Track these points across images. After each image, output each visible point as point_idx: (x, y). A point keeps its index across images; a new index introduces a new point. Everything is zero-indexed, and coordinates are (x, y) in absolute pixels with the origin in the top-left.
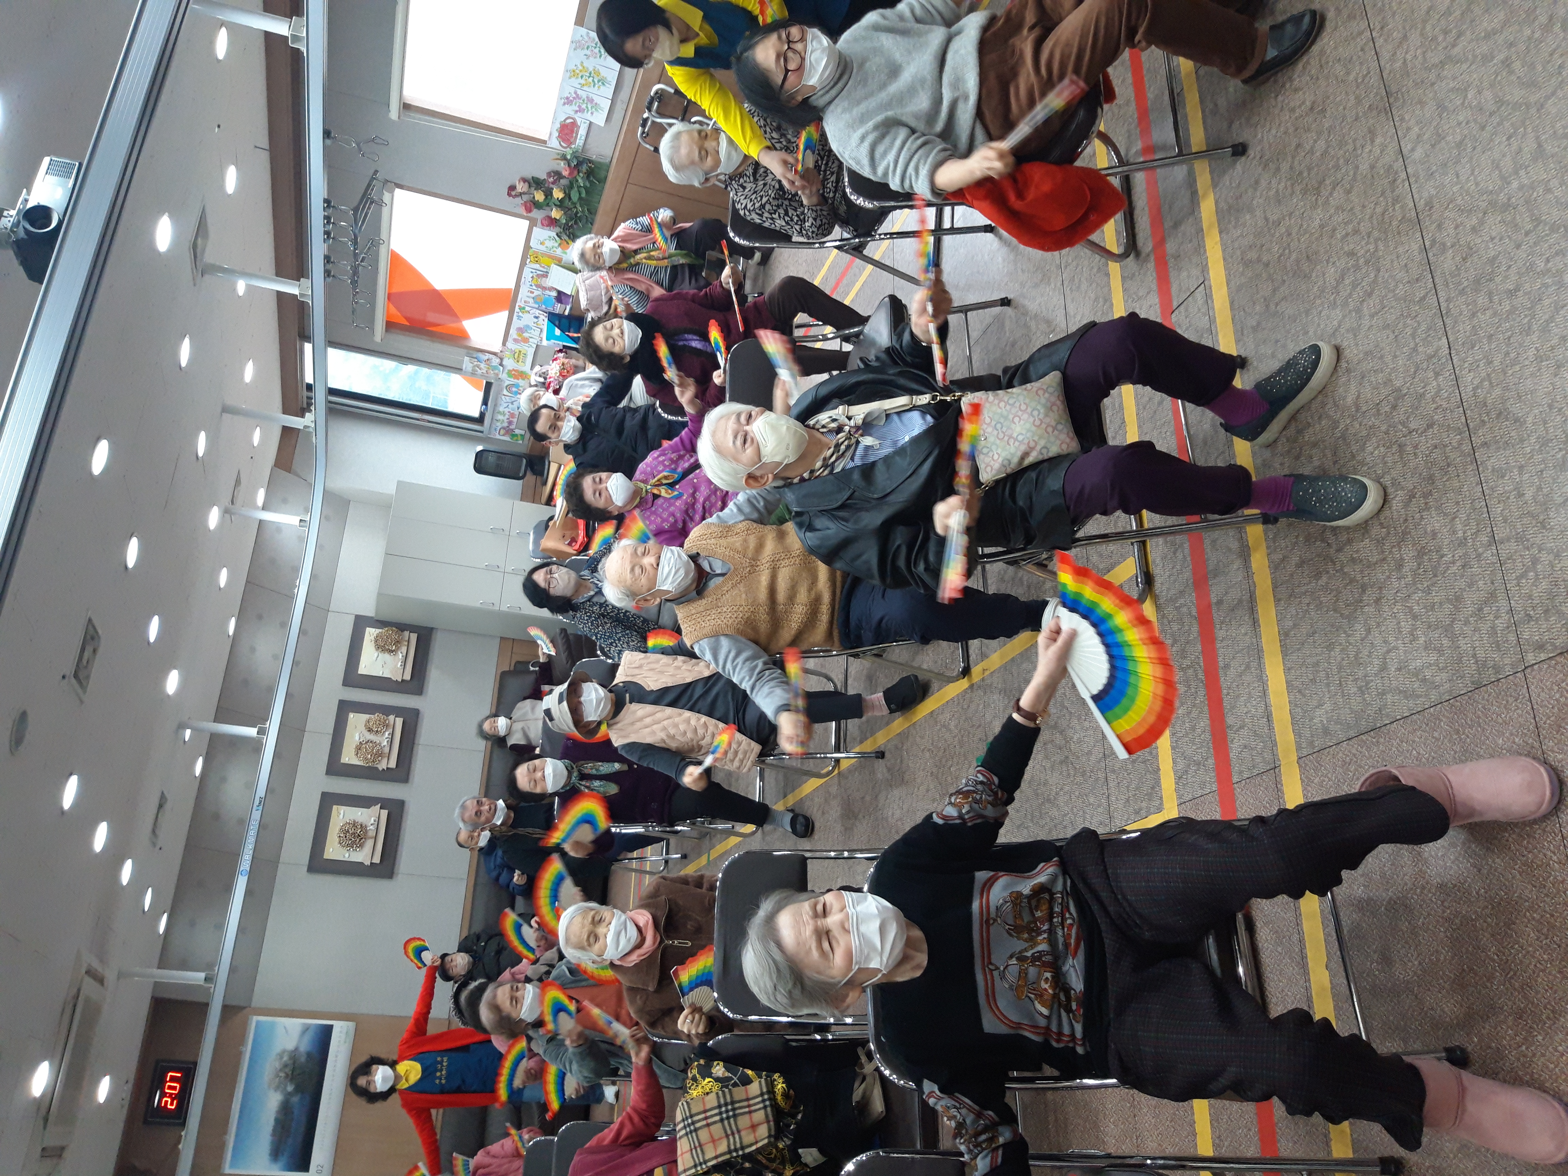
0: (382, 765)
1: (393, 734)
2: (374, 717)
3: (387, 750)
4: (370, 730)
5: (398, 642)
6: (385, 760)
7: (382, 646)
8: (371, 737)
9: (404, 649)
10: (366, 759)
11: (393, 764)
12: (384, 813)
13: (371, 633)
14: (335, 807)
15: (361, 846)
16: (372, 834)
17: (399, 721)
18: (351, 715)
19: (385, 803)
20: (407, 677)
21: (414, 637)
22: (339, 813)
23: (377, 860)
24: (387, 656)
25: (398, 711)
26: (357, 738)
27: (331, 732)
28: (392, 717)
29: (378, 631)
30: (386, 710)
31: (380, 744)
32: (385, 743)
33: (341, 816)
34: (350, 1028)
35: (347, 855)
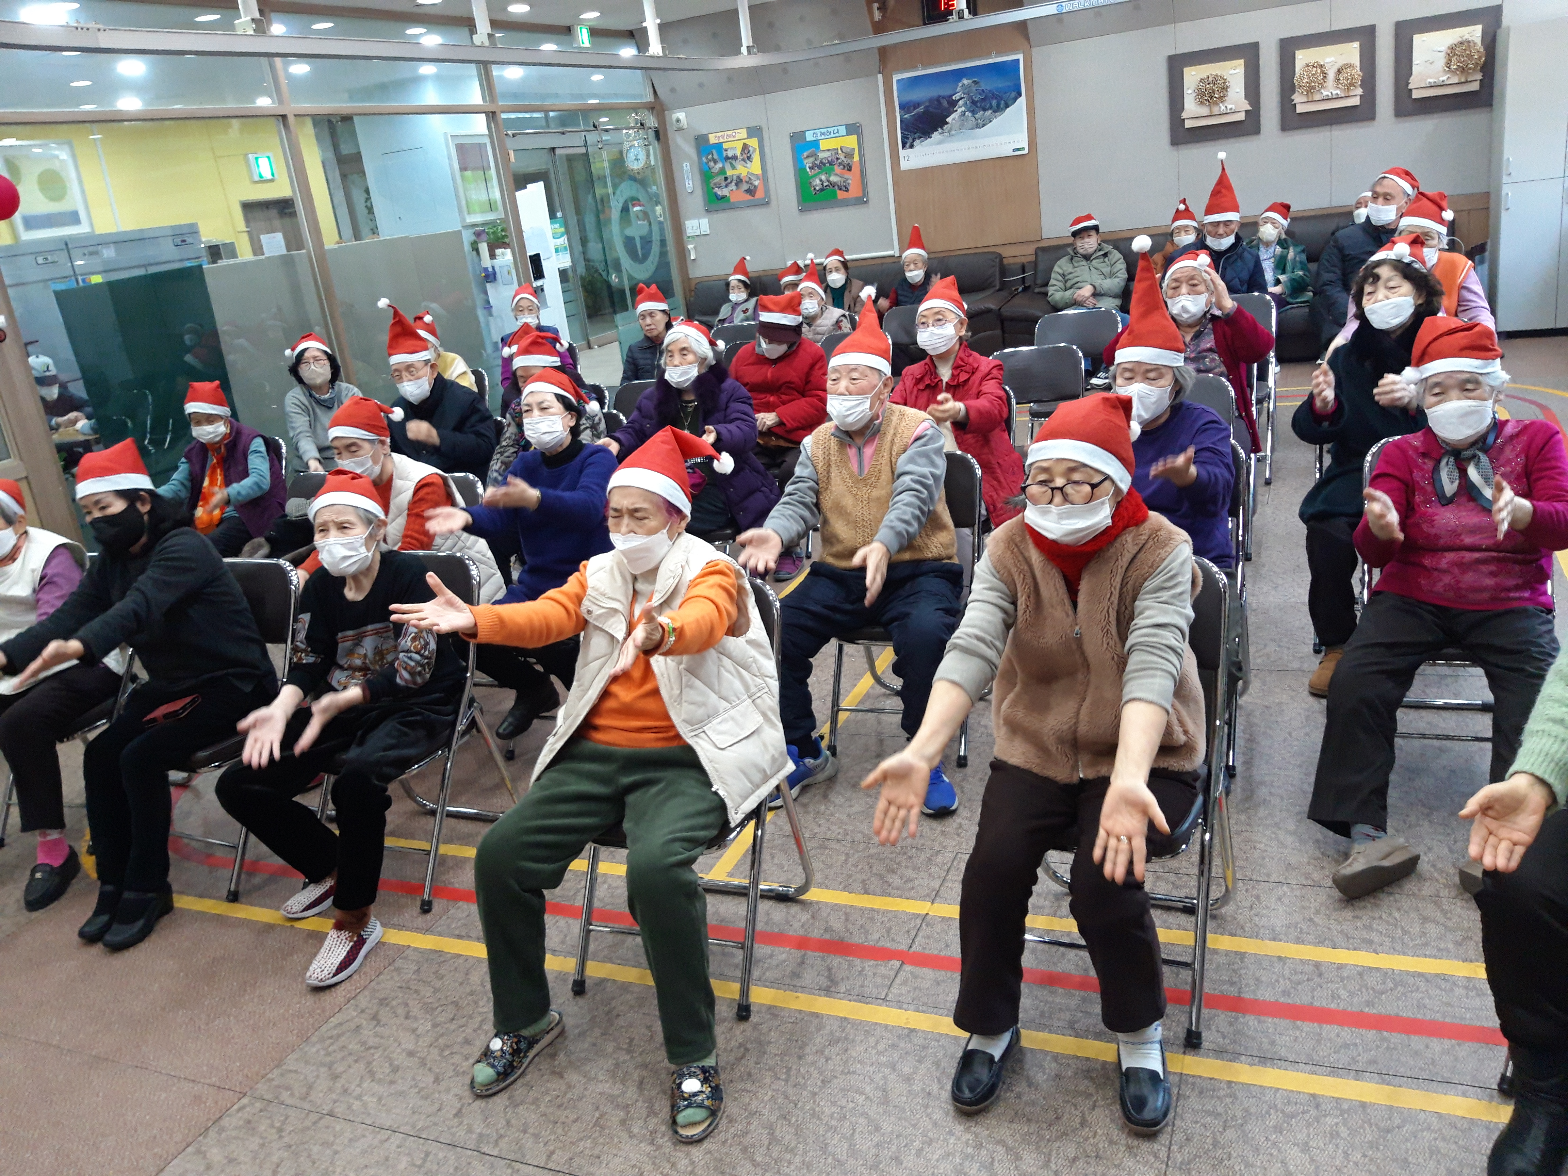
0: (1297, 98)
1: (1338, 98)
2: (1357, 71)
3: (1317, 97)
4: (1339, 71)
5: (1464, 69)
6: (1305, 99)
7: (1456, 52)
8: (1331, 75)
9: (1454, 80)
10: (1304, 78)
11: (1300, 109)
12: (1242, 116)
13: (1474, 32)
14: (1242, 61)
15: (1201, 103)
16: (1216, 110)
17: (1356, 101)
18: (1357, 45)
19: (1254, 113)
20: (1416, 95)
21: (1476, 86)
22: (1236, 67)
23: (1188, 124)
24: (1442, 62)
25: (1369, 96)
26: (1328, 60)
27: (1332, 27)
28: (1360, 91)
29: (1478, 40)
30: (1369, 82)
31: (1323, 87)
32: (1325, 93)
33: (1232, 72)
34: (1023, 149)
35: (1190, 91)
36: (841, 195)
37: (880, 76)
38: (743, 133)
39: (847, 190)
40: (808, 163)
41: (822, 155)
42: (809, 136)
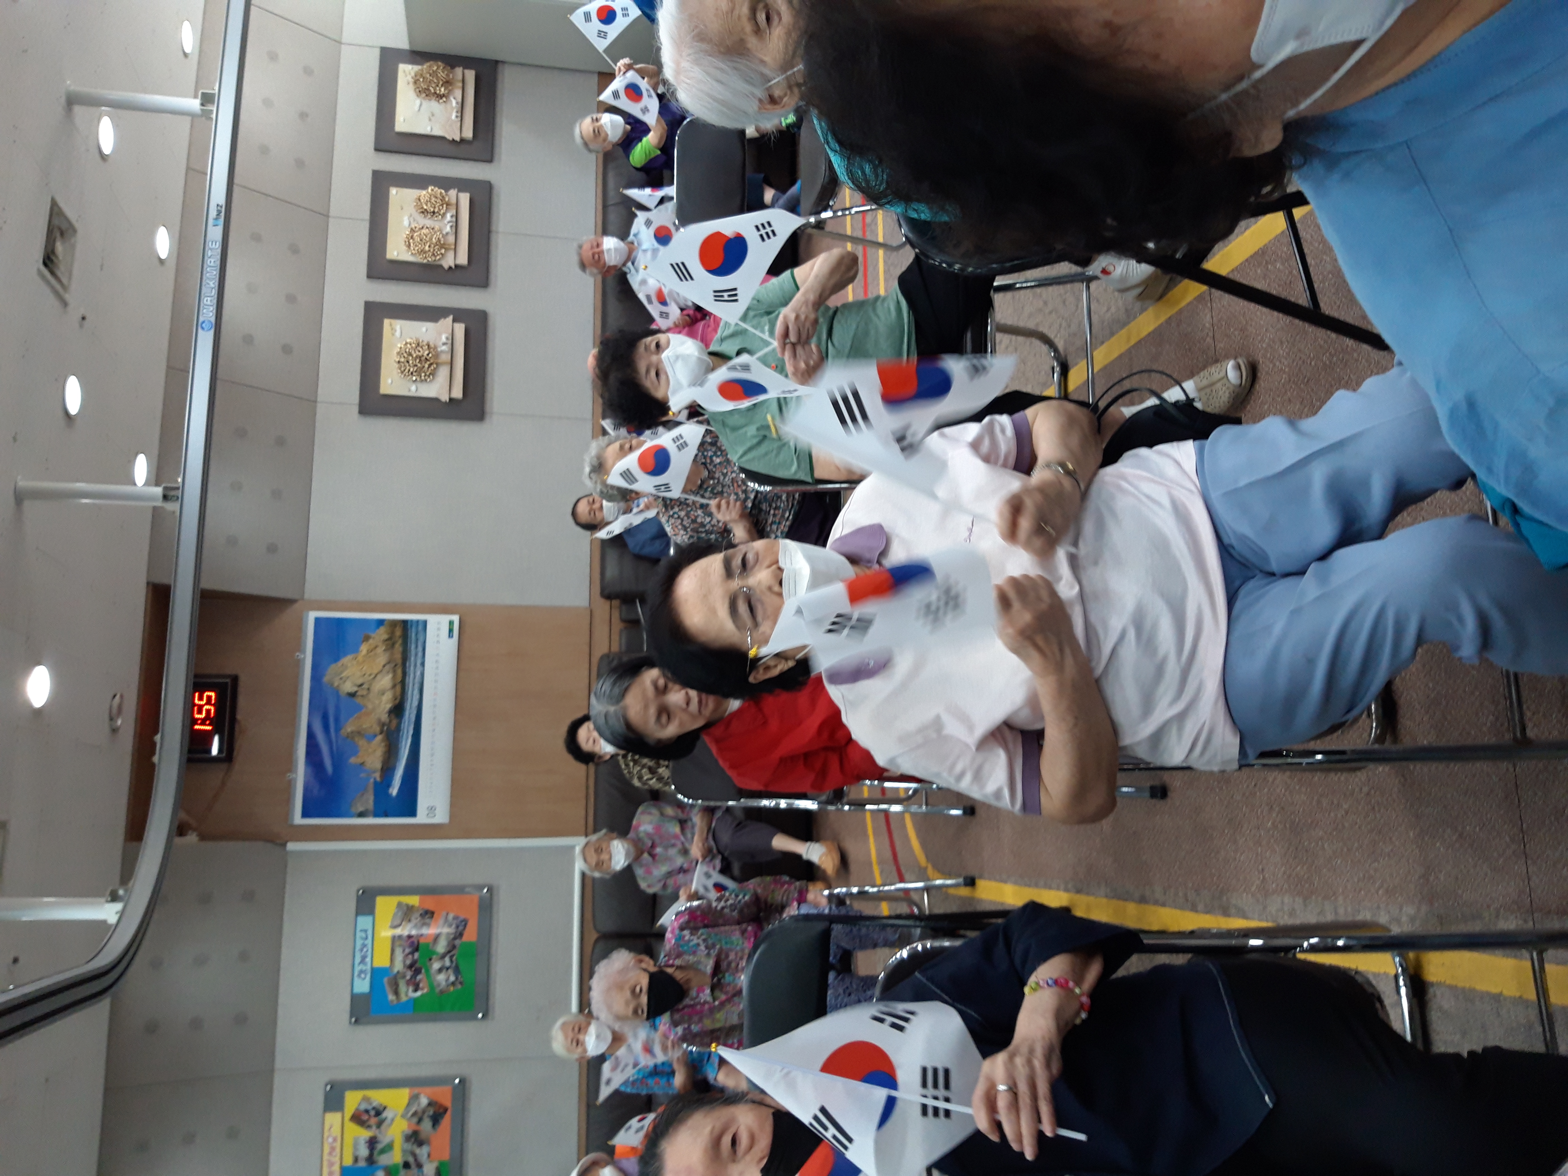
0: (448, 262)
1: (457, 216)
2: (427, 193)
3: (451, 239)
4: (424, 212)
5: (447, 83)
6: (451, 254)
7: (425, 91)
8: (428, 222)
9: (458, 93)
10: (423, 251)
11: (463, 259)
12: (460, 328)
13: (406, 72)
14: (387, 322)
15: (433, 374)
16: (445, 357)
17: (465, 199)
18: (393, 191)
19: (459, 315)
20: (468, 134)
21: (470, 75)
22: (393, 330)
23: (458, 393)
24: (434, 105)
25: (462, 184)
26: (406, 223)
27: (366, 215)
28: (453, 193)
29: (417, 68)
30: (446, 183)
31: (440, 230)
32: (448, 229)
33: (398, 334)
34: (451, 623)
35: (413, 388)
36: (471, 934)
37: (291, 846)
38: (333, 1119)
39: (465, 923)
40: (408, 993)
41: (399, 966)
42: (363, 986)
